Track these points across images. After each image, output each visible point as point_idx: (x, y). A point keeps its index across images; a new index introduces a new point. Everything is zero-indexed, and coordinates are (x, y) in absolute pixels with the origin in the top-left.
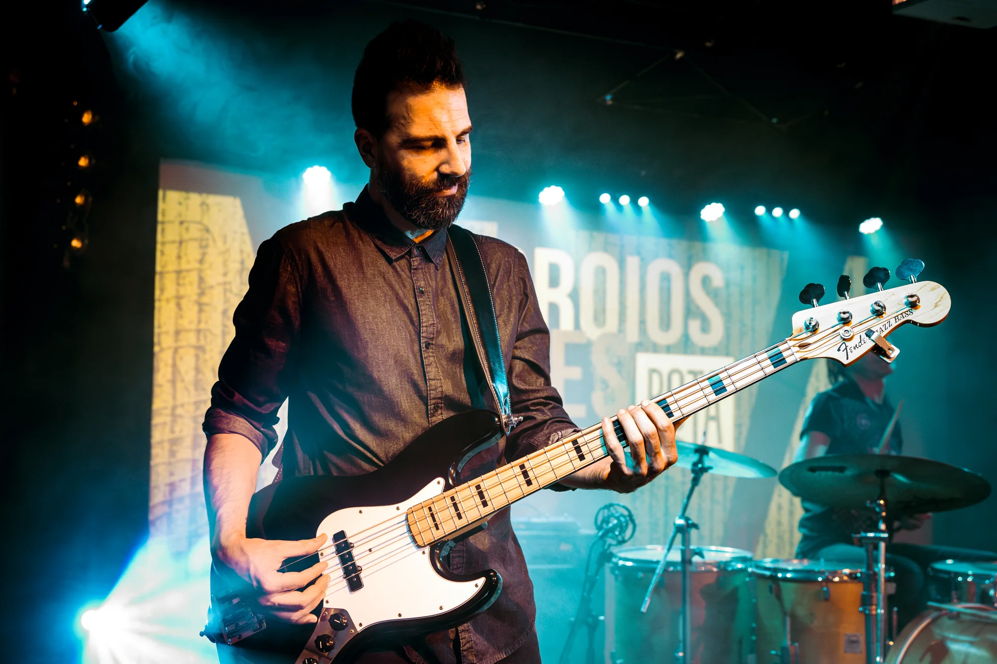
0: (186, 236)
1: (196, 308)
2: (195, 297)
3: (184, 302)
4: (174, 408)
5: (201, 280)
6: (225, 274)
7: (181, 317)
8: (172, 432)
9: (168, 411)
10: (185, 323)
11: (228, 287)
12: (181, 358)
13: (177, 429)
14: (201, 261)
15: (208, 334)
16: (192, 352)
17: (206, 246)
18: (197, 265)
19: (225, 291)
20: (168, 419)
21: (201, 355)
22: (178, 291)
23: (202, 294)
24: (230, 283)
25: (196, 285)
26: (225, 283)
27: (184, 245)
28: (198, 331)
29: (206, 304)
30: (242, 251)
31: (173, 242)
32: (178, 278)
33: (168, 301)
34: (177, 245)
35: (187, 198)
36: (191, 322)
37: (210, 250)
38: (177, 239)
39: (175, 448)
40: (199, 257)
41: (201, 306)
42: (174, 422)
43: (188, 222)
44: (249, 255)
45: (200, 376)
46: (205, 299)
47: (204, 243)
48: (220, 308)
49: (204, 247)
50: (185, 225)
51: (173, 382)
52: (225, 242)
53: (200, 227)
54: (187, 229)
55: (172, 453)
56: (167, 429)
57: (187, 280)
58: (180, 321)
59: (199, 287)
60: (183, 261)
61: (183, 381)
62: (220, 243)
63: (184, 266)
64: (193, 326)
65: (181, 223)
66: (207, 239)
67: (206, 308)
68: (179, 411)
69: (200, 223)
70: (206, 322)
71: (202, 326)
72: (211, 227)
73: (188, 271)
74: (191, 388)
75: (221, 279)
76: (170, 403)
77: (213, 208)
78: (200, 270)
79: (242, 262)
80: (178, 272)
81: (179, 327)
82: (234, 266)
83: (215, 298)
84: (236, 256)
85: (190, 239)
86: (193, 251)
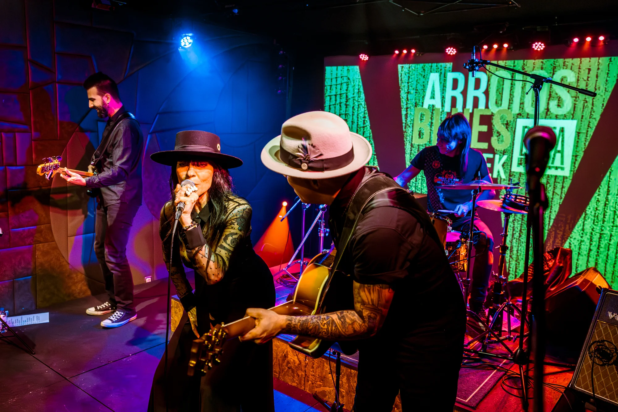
0: (343, 82)
1: (345, 106)
2: (345, 103)
3: (342, 104)
5: (347, 96)
6: (354, 94)
7: (341, 110)
11: (354, 98)
15: (348, 115)
18: (346, 91)
19: (354, 100)
23: (347, 101)
24: (355, 97)
25: (345, 98)
26: (353, 97)
27: (342, 84)
28: (346, 114)
30: (359, 85)
31: (339, 84)
32: (340, 97)
33: (337, 104)
34: (340, 85)
35: (343, 68)
36: (343, 111)
37: (349, 86)
38: (340, 83)
40: (346, 88)
43: (343, 77)
44: (361, 86)
46: (348, 103)
47: (348, 83)
48: (352, 106)
49: (348, 85)
50: (343, 78)
52: (354, 83)
53: (347, 78)
54: (343, 79)
57: (343, 97)
58: (341, 111)
59: (346, 99)
60: (342, 90)
62: (352, 83)
63: (342, 92)
64: (344, 113)
65: (342, 77)
67: (348, 106)
69: (347, 77)
70: (348, 111)
71: (347, 113)
72: (350, 78)
73: (343, 94)
75: (352, 96)
77: (351, 71)
78: (347, 93)
79: (359, 89)
80: (340, 94)
81: (341, 113)
82: (356, 91)
83: (350, 103)
84: (357, 87)
85: (344, 83)
86: (344, 87)
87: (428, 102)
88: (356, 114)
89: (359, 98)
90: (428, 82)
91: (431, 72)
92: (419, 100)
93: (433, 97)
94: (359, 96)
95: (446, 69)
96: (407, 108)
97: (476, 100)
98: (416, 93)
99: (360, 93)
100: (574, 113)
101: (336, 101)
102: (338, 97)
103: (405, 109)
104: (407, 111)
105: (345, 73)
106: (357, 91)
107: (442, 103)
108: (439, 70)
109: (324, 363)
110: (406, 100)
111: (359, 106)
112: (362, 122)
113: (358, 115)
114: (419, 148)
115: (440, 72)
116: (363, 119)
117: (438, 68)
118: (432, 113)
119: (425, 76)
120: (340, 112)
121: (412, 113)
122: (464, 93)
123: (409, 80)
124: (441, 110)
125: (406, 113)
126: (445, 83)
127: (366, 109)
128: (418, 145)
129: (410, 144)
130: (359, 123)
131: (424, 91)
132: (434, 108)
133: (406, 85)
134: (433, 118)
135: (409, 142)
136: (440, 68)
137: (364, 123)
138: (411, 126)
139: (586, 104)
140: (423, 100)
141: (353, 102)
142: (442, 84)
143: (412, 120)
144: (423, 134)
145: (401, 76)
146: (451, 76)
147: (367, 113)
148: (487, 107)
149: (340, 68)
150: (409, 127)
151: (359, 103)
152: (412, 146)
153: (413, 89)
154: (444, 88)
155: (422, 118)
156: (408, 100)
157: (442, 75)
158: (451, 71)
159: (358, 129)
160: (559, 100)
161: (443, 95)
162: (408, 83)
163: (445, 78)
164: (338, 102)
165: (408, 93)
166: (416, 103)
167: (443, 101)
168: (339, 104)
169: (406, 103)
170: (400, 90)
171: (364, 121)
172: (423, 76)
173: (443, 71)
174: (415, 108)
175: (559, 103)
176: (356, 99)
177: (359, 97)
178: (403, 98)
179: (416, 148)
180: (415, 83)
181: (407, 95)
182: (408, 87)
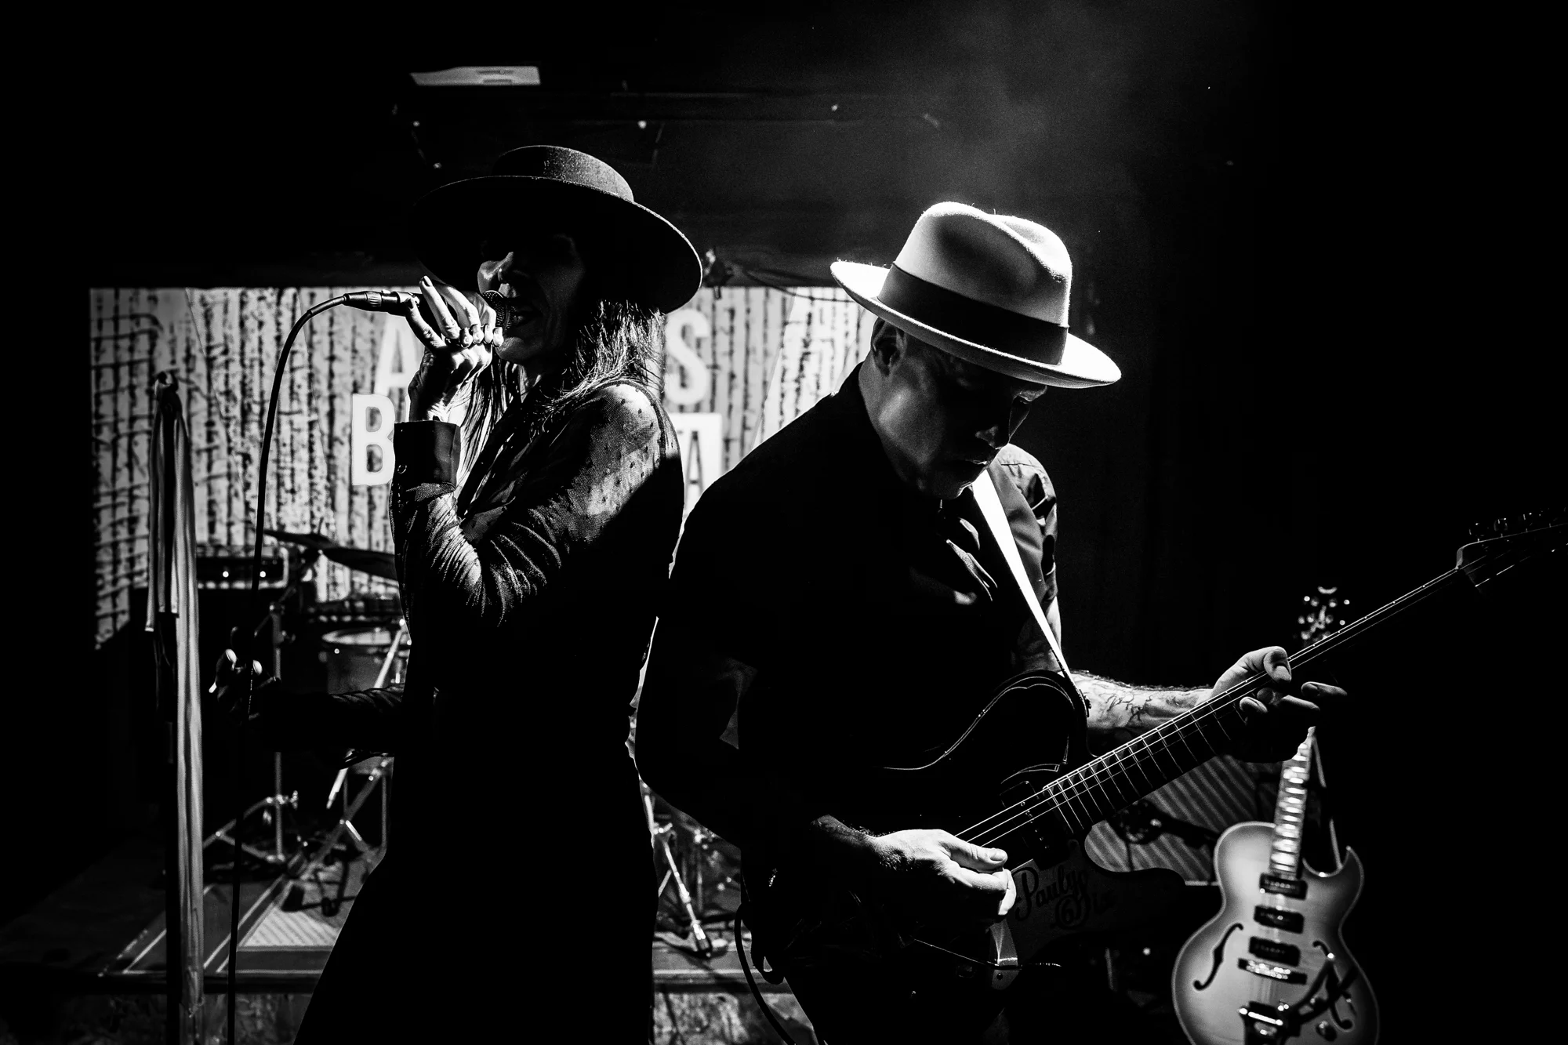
0: (136, 329)
2: (145, 386)
4: (131, 490)
5: (152, 368)
6: (173, 362)
9: (126, 493)
10: (137, 411)
11: (175, 374)
12: (136, 443)
13: (135, 508)
14: (151, 352)
16: (146, 436)
18: (148, 355)
20: (127, 499)
22: (131, 382)
23: (152, 381)
24: (177, 370)
25: (147, 374)
27: (135, 337)
30: (187, 340)
31: (126, 336)
33: (123, 390)
34: (129, 338)
35: (137, 294)
37: (158, 340)
38: (128, 331)
39: (134, 526)
40: (149, 348)
42: (132, 502)
43: (138, 316)
44: (193, 342)
47: (153, 334)
49: (153, 337)
50: (136, 318)
51: (130, 465)
52: (171, 332)
53: (149, 319)
54: (138, 324)
55: (132, 531)
56: (126, 509)
57: (139, 369)
58: (134, 409)
59: (150, 376)
60: (135, 352)
61: (138, 463)
62: (166, 333)
63: (137, 357)
64: (146, 413)
65: (132, 317)
66: (156, 330)
68: (136, 492)
69: (149, 316)
72: (160, 319)
73: (139, 361)
74: (147, 470)
76: (128, 485)
77: (162, 301)
78: (151, 360)
79: (188, 350)
80: (131, 363)
81: (135, 415)
82: (181, 354)
84: (181, 345)
85: (142, 332)
86: (143, 342)
87: (385, 380)
89: (190, 373)
90: (382, 333)
92: (363, 376)
93: (398, 369)
94: (190, 367)
96: (332, 398)
98: (353, 358)
99: (191, 359)
100: (713, 398)
101: (117, 379)
102: (124, 371)
103: (327, 401)
104: (331, 404)
105: (143, 307)
106: (184, 354)
110: (328, 376)
111: (193, 393)
112: (205, 436)
113: (189, 418)
114: (370, 495)
116: (206, 429)
120: (131, 412)
121: (347, 409)
123: (330, 326)
125: (329, 409)
128: (370, 489)
130: (195, 439)
131: (374, 356)
133: (326, 339)
137: (210, 439)
138: (345, 440)
140: (373, 376)
143: (346, 425)
144: (380, 461)
149: (126, 293)
150: (342, 443)
151: (192, 386)
152: (352, 492)
153: (346, 349)
155: (374, 421)
156: (332, 377)
159: (193, 455)
160: (682, 374)
162: (330, 334)
164: (124, 382)
165: (332, 358)
166: (355, 384)
168: (128, 391)
169: (327, 385)
171: (209, 433)
174: (355, 396)
175: (682, 379)
176: (183, 374)
177: (189, 371)
178: (319, 372)
180: (348, 334)
181: (330, 365)
182: (332, 344)
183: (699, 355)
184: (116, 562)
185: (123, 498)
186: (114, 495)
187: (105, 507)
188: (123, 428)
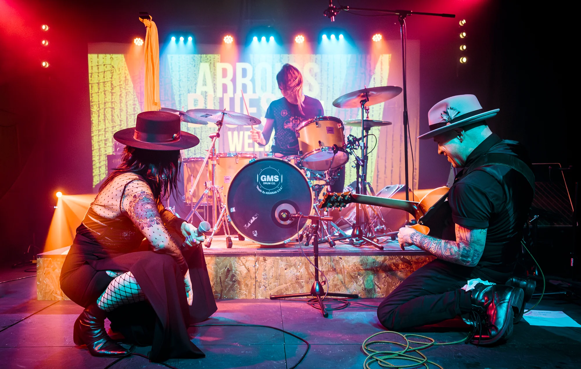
0: (106, 70)
1: (111, 94)
2: (110, 91)
3: (106, 92)
4: (105, 129)
5: (112, 84)
6: (120, 82)
8: (105, 137)
9: (104, 130)
10: (107, 100)
11: (121, 86)
12: (106, 112)
13: (107, 136)
14: (111, 78)
15: (115, 103)
16: (110, 109)
17: (113, 73)
18: (110, 79)
19: (120, 87)
20: (104, 133)
21: (113, 111)
22: (104, 89)
23: (112, 89)
24: (122, 85)
25: (110, 86)
26: (120, 85)
27: (105, 72)
28: (112, 102)
29: (114, 93)
30: (125, 73)
33: (101, 92)
34: (103, 73)
35: (106, 57)
36: (109, 99)
37: (114, 74)
38: (103, 71)
39: (106, 142)
40: (111, 76)
41: (112, 93)
42: (105, 133)
43: (106, 64)
45: (113, 118)
46: (113, 91)
47: (112, 71)
48: (119, 94)
50: (105, 66)
51: (105, 120)
52: (119, 71)
53: (111, 66)
54: (106, 67)
55: (106, 144)
56: (103, 136)
57: (107, 85)
58: (106, 99)
59: (111, 87)
60: (105, 78)
61: (108, 120)
62: (117, 71)
63: (106, 80)
64: (110, 101)
65: (104, 65)
66: (113, 70)
67: (114, 94)
68: (107, 130)
69: (110, 64)
70: (114, 99)
71: (113, 100)
72: (114, 66)
73: (107, 82)
74: (111, 122)
75: (118, 84)
76: (104, 127)
77: (115, 59)
78: (111, 81)
79: (126, 77)
80: (104, 82)
81: (106, 101)
83: (117, 90)
84: (123, 75)
85: (108, 70)
86: (108, 75)
87: (200, 88)
88: (124, 101)
89: (126, 86)
90: (199, 71)
91: (201, 62)
92: (192, 87)
93: (205, 84)
94: (127, 84)
95: (215, 59)
96: (180, 95)
97: (244, 86)
98: (188, 80)
99: (127, 81)
100: (321, 95)
101: (99, 88)
102: (101, 85)
103: (178, 96)
104: (180, 97)
105: (108, 61)
106: (124, 79)
107: (214, 90)
108: (209, 60)
109: (278, 261)
110: (179, 87)
111: (128, 93)
112: (132, 109)
113: (126, 102)
114: (195, 130)
115: (209, 62)
116: (133, 106)
117: (208, 59)
118: (205, 98)
119: (196, 66)
121: (186, 99)
122: (234, 80)
123: (179, 69)
124: (214, 96)
125: (179, 99)
126: (215, 72)
127: (135, 96)
128: (194, 129)
129: (186, 128)
130: (129, 111)
131: (196, 79)
132: (207, 94)
133: (177, 73)
134: (206, 103)
135: (184, 126)
136: (209, 59)
137: (134, 110)
139: (329, 89)
140: (195, 87)
141: (120, 89)
142: (213, 72)
143: (186, 105)
145: (171, 65)
146: (220, 66)
147: (137, 100)
148: (254, 92)
149: (101, 56)
151: (127, 91)
153: (185, 77)
154: (215, 76)
155: (196, 103)
156: (180, 87)
157: (212, 65)
158: (220, 61)
159: (128, 116)
160: (310, 86)
161: (214, 82)
162: (179, 71)
163: (214, 68)
164: (102, 89)
165: (180, 81)
166: (188, 90)
167: (215, 87)
168: (103, 92)
169: (178, 90)
170: (172, 78)
171: (134, 108)
172: (193, 65)
173: (212, 62)
174: (188, 94)
175: (310, 88)
176: (123, 86)
178: (175, 86)
179: (192, 131)
180: (186, 71)
181: (179, 83)
182: (180, 75)
183: (316, 79)
184: (100, 156)
185: (102, 132)
186: (99, 131)
187: (96, 135)
188: (102, 106)
